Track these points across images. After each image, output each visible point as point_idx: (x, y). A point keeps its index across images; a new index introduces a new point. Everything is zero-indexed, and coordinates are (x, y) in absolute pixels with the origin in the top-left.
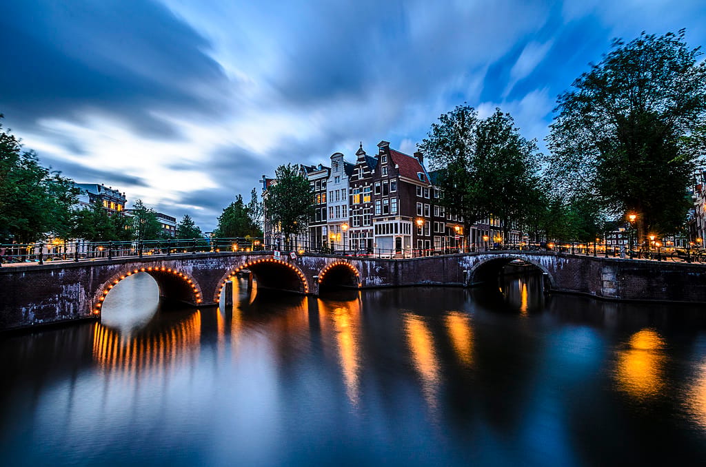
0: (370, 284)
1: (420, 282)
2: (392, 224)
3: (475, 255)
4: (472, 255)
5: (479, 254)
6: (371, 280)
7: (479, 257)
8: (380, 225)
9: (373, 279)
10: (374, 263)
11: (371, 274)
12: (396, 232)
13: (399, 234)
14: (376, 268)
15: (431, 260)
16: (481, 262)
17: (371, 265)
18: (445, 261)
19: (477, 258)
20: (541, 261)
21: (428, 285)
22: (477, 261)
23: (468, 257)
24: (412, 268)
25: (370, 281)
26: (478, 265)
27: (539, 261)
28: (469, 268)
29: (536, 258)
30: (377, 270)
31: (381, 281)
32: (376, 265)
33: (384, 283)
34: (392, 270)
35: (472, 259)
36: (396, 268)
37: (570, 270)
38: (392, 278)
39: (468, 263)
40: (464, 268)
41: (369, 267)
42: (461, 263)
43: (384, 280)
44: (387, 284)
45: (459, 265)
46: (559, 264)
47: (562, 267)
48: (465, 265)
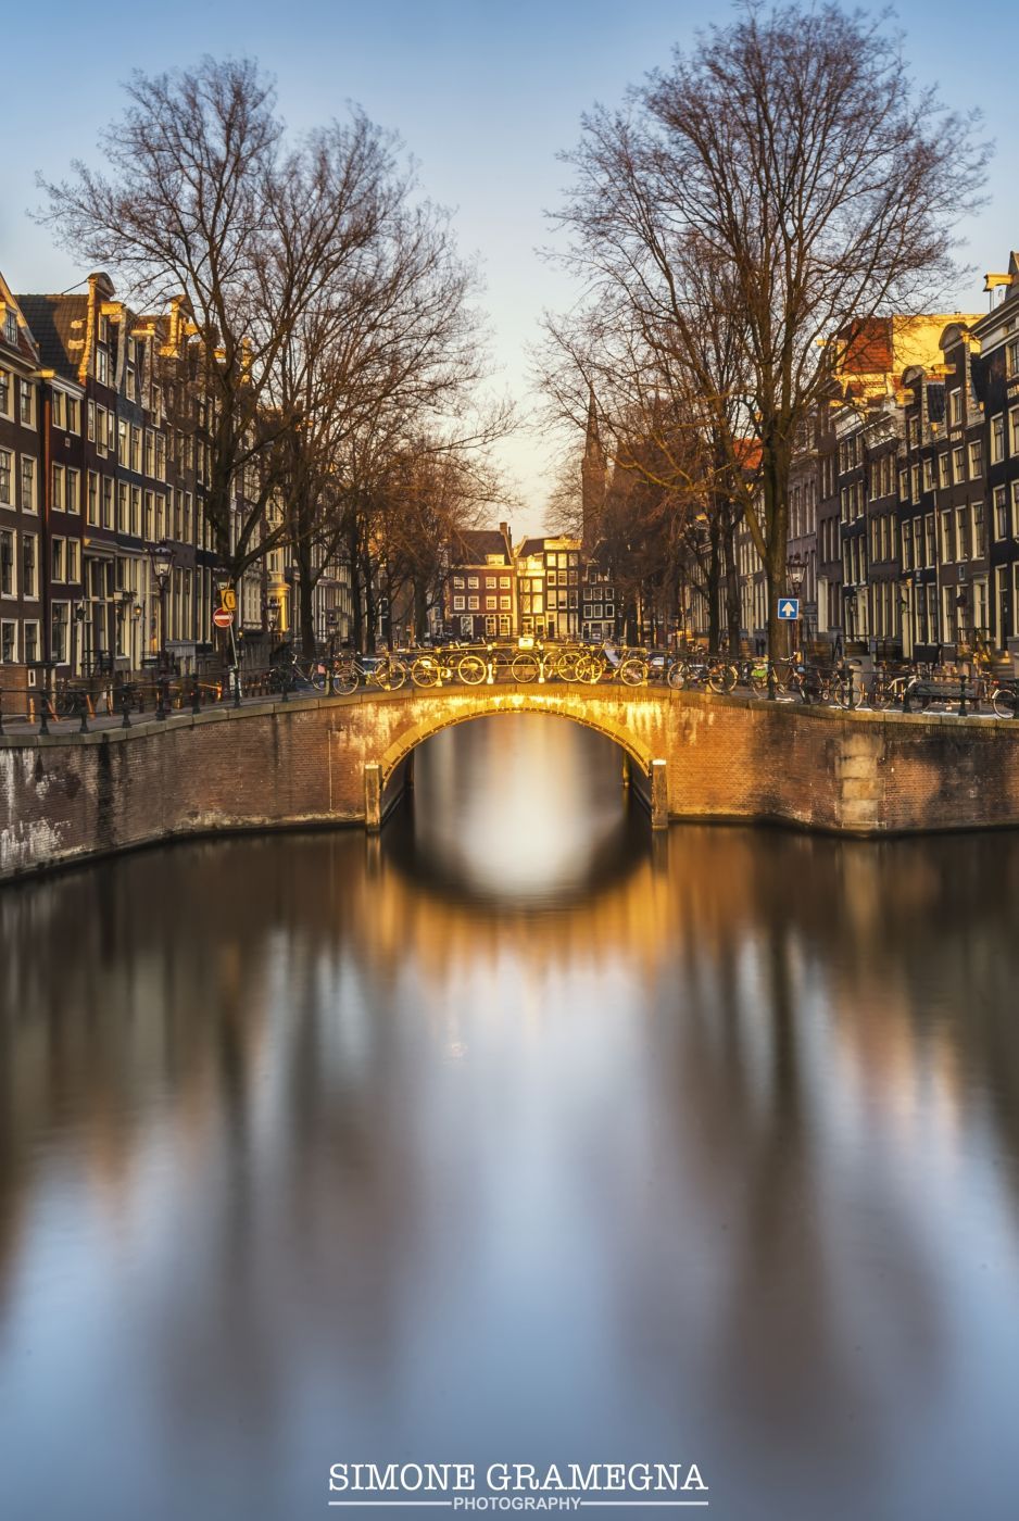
0: (16, 857)
1: (183, 823)
3: (397, 702)
4: (386, 703)
5: (413, 699)
6: (20, 839)
7: (416, 709)
10: (29, 758)
15: (227, 727)
16: (423, 728)
18: (282, 730)
19: (407, 714)
20: (630, 719)
21: (214, 835)
22: (405, 726)
23: (370, 708)
24: (155, 765)
25: (15, 845)
26: (407, 740)
27: (623, 720)
28: (373, 753)
29: (612, 708)
30: (41, 788)
31: (54, 840)
32: (39, 770)
33: (64, 845)
34: (92, 786)
35: (385, 718)
36: (105, 775)
37: (717, 745)
38: (92, 816)
39: (371, 730)
40: (356, 755)
41: (10, 779)
42: (342, 735)
43: (65, 832)
44: (77, 850)
45: (336, 741)
46: (684, 728)
47: (693, 737)
48: (359, 743)
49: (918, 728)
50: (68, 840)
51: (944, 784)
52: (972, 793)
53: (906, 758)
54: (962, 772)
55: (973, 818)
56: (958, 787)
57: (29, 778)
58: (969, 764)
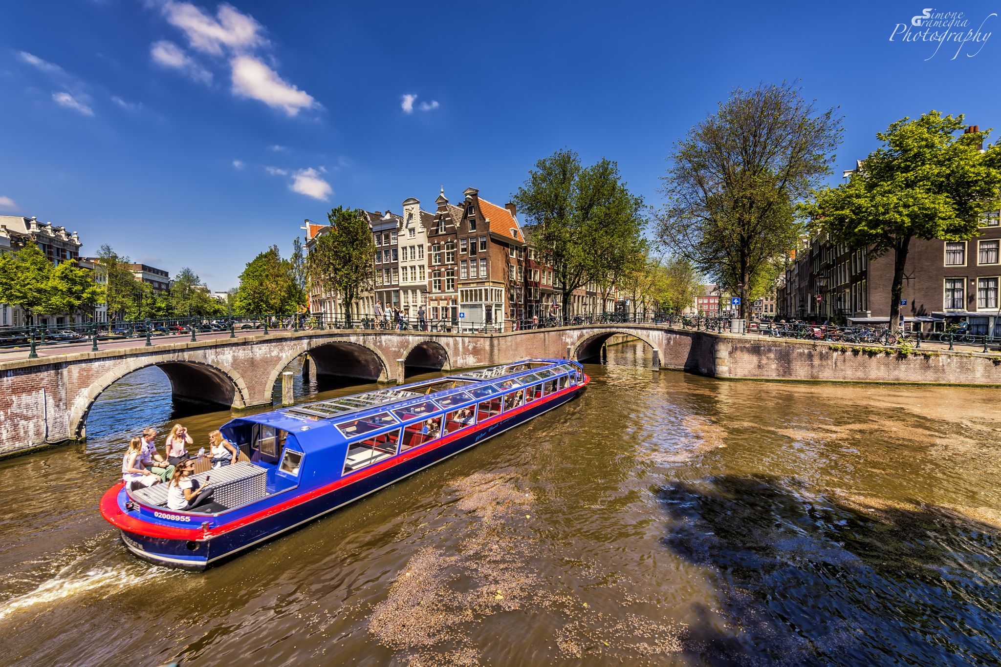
0: (462, 364)
2: (481, 290)
3: (579, 329)
4: (576, 329)
5: (583, 328)
7: (584, 331)
8: (467, 291)
9: (465, 358)
10: (466, 340)
11: (464, 353)
12: (486, 299)
13: (489, 302)
14: (468, 346)
15: (531, 335)
16: (586, 336)
17: (463, 342)
18: (547, 336)
19: (582, 332)
20: (650, 336)
22: (581, 336)
23: (572, 331)
24: (509, 344)
25: (462, 361)
26: (582, 340)
27: (648, 336)
28: (573, 344)
29: (645, 332)
30: (470, 347)
31: (475, 361)
32: (469, 342)
33: (478, 362)
34: (487, 348)
35: (576, 333)
36: (492, 345)
37: (680, 345)
38: (487, 356)
39: (572, 337)
40: (567, 344)
41: (460, 344)
42: (564, 338)
43: (478, 358)
44: (482, 364)
45: (562, 340)
46: (669, 340)
47: (672, 342)
48: (569, 340)
49: (746, 341)
50: (479, 361)
51: (759, 362)
52: (774, 366)
53: (742, 351)
54: (768, 358)
55: (774, 376)
56: (766, 364)
57: (466, 345)
58: (772, 355)
